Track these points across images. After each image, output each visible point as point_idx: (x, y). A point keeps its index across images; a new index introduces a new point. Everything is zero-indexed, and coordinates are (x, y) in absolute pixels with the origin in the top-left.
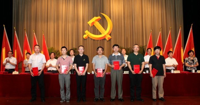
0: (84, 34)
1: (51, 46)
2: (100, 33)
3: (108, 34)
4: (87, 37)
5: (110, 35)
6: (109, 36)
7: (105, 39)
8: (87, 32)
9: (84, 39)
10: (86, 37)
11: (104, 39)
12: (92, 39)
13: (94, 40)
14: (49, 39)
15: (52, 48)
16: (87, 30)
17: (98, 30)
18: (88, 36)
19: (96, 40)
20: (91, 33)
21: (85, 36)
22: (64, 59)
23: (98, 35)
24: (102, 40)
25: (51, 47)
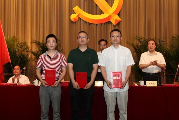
0: (72, 12)
1: (12, 34)
2: (102, 11)
3: (115, 13)
4: (78, 18)
5: (119, 15)
6: (117, 18)
7: (109, 22)
8: (76, 8)
9: (71, 22)
10: (75, 19)
11: (107, 22)
12: (86, 22)
13: (90, 24)
14: (8, 20)
15: (14, 37)
16: (77, 6)
17: (97, 5)
18: (78, 16)
19: (94, 24)
20: (84, 11)
21: (73, 17)
22: (51, 58)
23: (96, 14)
24: (105, 23)
25: (12, 36)
